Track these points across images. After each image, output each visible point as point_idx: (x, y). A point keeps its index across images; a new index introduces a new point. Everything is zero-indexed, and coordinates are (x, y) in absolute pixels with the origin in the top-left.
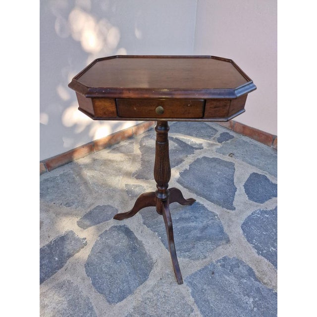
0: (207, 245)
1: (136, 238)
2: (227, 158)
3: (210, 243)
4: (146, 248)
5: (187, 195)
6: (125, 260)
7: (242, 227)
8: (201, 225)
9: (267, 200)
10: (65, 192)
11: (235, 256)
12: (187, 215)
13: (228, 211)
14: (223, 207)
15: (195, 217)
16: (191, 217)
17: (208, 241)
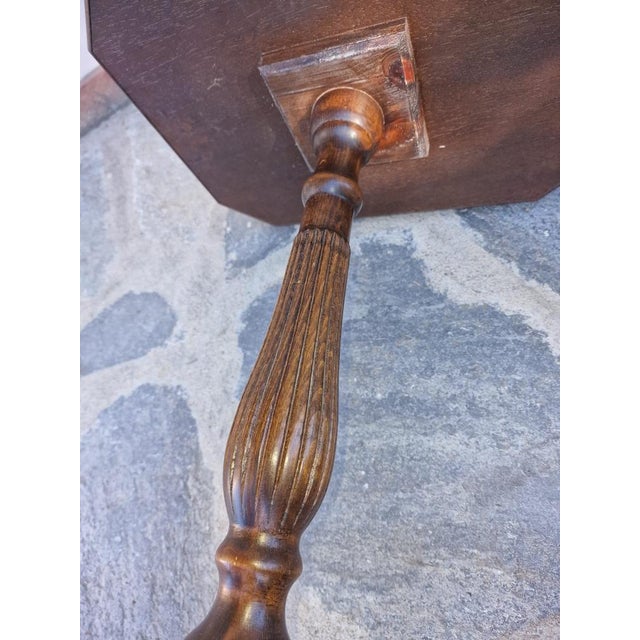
0: (485, 586)
8: (487, 460)
12: (434, 386)
16: (453, 398)
17: (498, 563)
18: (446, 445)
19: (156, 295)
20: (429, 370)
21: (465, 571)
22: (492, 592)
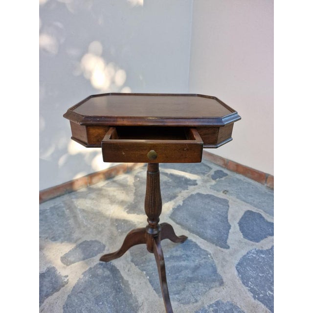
0: (198, 287)
1: (122, 278)
2: (221, 195)
3: (202, 284)
4: (132, 289)
5: (179, 231)
6: (107, 302)
7: (237, 268)
8: (192, 265)
9: (262, 239)
10: (53, 225)
11: (229, 300)
12: (179, 253)
13: (222, 249)
14: (216, 245)
15: (187, 255)
16: (183, 255)
17: (200, 282)
18: (183, 263)
19: (96, 241)
20: (177, 250)
21: (194, 285)
22: (200, 288)
